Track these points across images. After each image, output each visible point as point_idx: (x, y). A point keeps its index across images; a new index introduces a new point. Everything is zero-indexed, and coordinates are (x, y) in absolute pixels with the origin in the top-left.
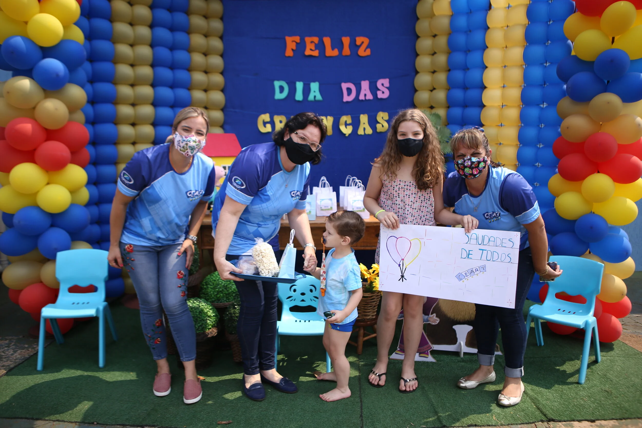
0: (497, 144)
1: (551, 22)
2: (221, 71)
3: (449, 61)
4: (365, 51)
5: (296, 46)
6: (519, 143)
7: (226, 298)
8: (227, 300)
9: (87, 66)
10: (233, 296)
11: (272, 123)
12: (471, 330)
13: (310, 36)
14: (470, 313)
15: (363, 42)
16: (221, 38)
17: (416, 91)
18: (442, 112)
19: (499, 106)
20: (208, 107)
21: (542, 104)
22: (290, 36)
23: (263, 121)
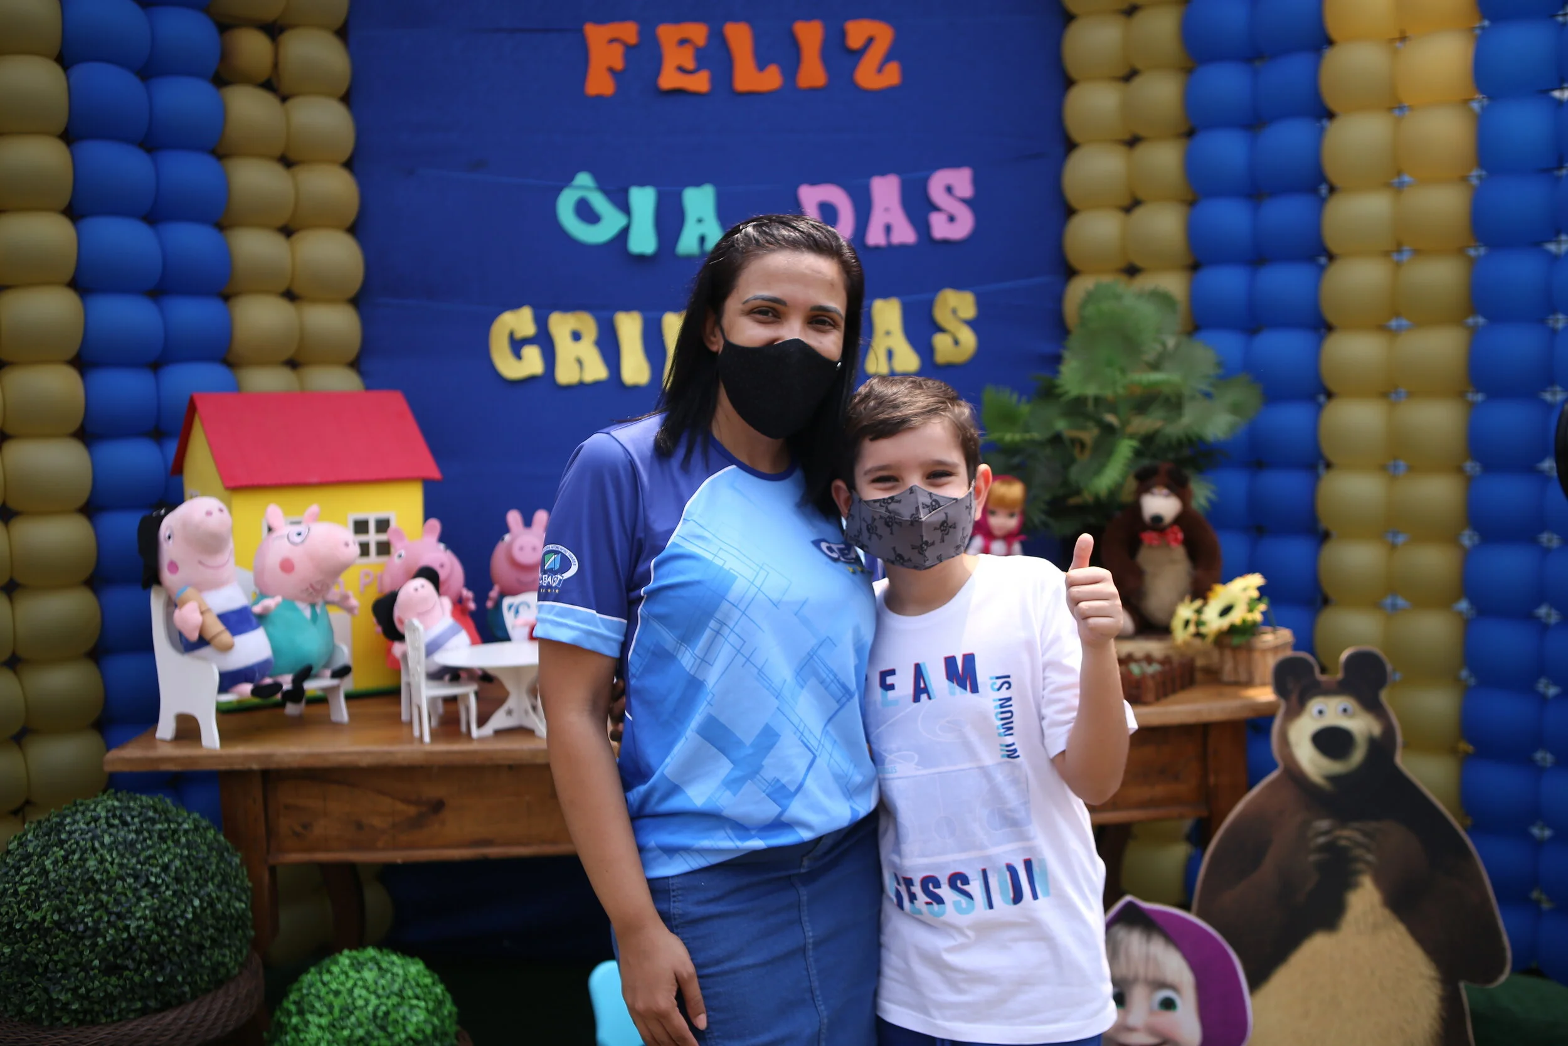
0: (1385, 394)
2: (344, 155)
3: (1190, 101)
4: (880, 70)
5: (626, 58)
6: (1471, 388)
11: (544, 341)
13: (678, 19)
15: (870, 40)
16: (342, 33)
17: (1069, 212)
18: (1174, 284)
19: (1387, 254)
20: (297, 289)
21: (1550, 241)
22: (600, 21)
23: (511, 335)
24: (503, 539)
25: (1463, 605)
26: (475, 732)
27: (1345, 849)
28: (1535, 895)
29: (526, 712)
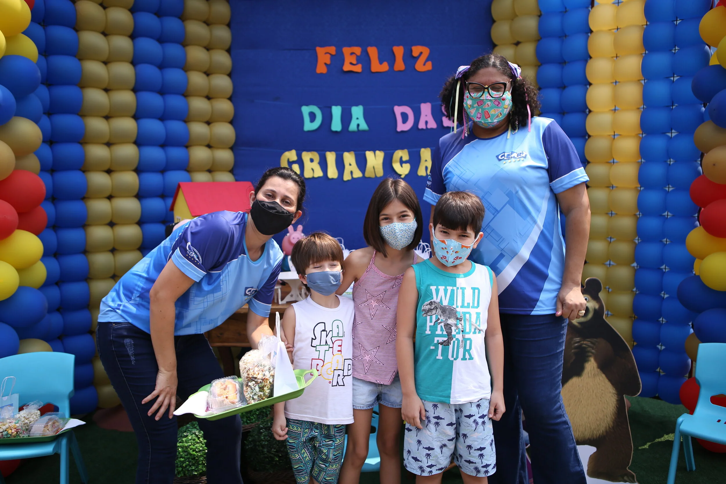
0: (608, 187)
1: (678, 22)
2: (229, 96)
3: (538, 76)
4: (424, 64)
5: (331, 59)
6: (639, 186)
7: (247, 417)
8: (248, 422)
9: (43, 91)
10: (256, 414)
11: (300, 162)
12: (594, 453)
13: (350, 45)
14: (592, 428)
15: (421, 53)
16: (229, 51)
19: (609, 135)
20: (211, 144)
21: (669, 132)
22: (322, 46)
23: (288, 160)
24: (287, 235)
25: (635, 264)
26: (280, 302)
27: (585, 348)
28: (658, 370)
29: (298, 296)
